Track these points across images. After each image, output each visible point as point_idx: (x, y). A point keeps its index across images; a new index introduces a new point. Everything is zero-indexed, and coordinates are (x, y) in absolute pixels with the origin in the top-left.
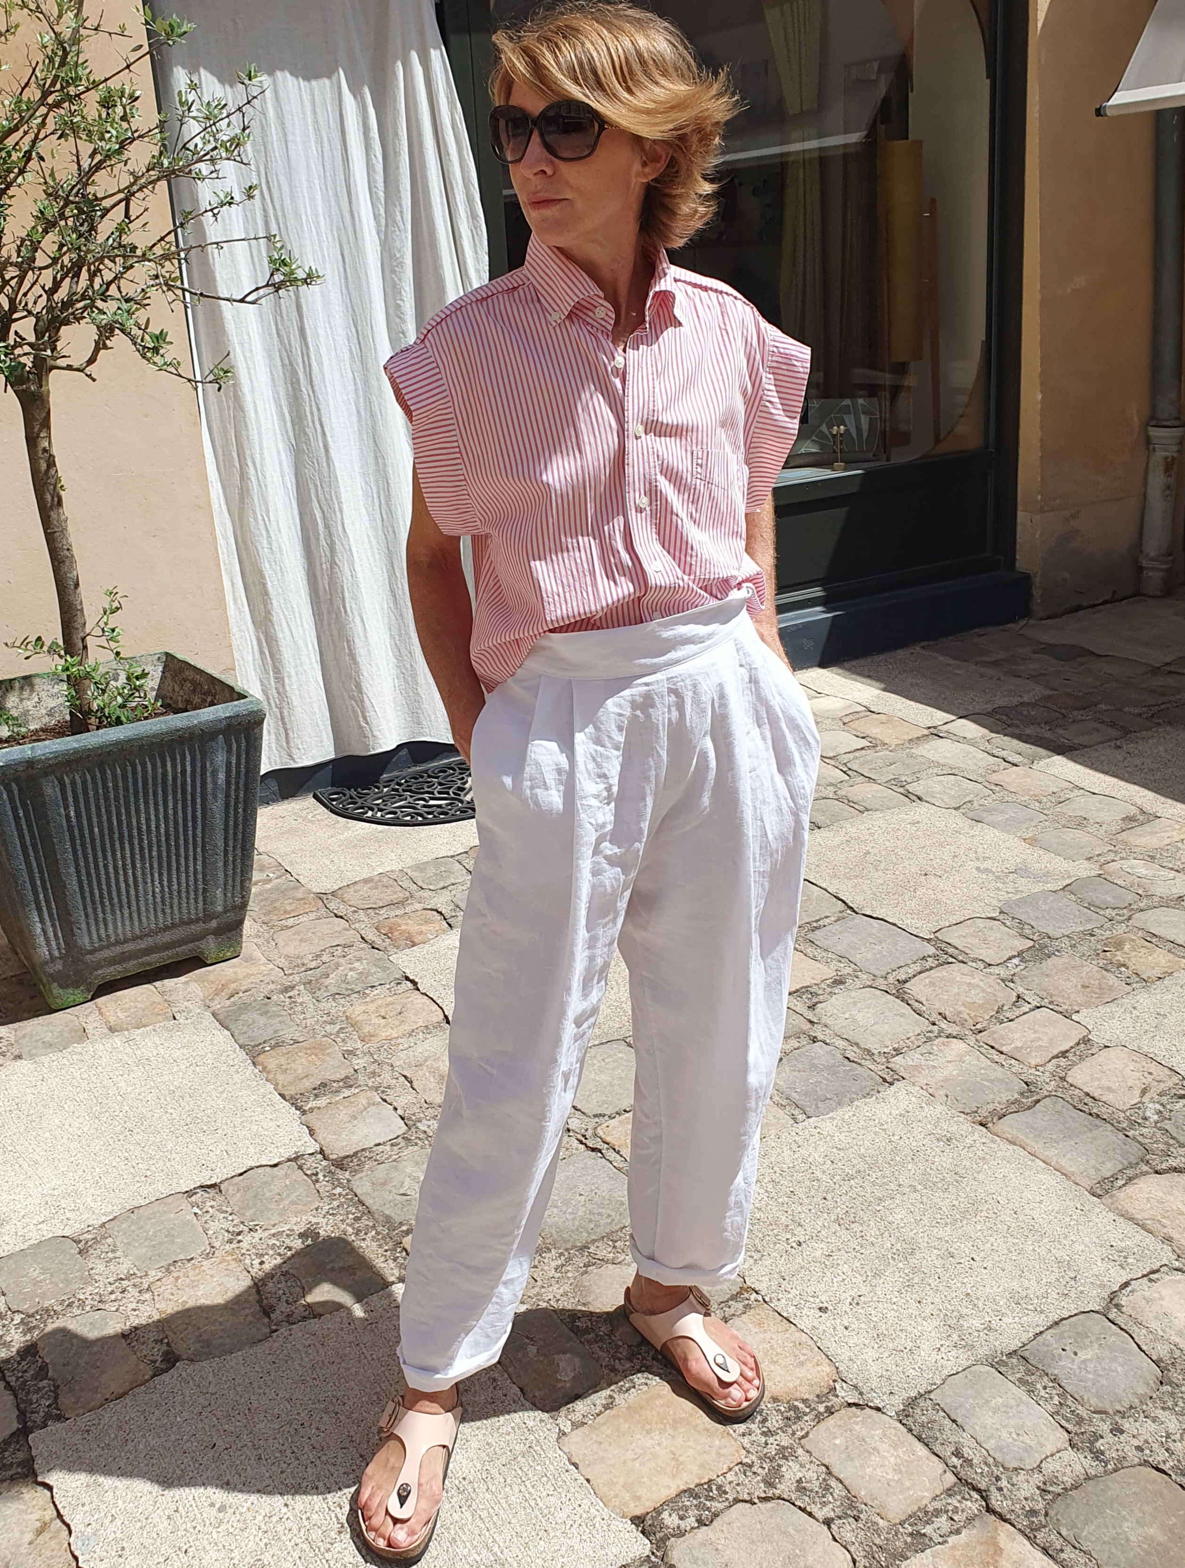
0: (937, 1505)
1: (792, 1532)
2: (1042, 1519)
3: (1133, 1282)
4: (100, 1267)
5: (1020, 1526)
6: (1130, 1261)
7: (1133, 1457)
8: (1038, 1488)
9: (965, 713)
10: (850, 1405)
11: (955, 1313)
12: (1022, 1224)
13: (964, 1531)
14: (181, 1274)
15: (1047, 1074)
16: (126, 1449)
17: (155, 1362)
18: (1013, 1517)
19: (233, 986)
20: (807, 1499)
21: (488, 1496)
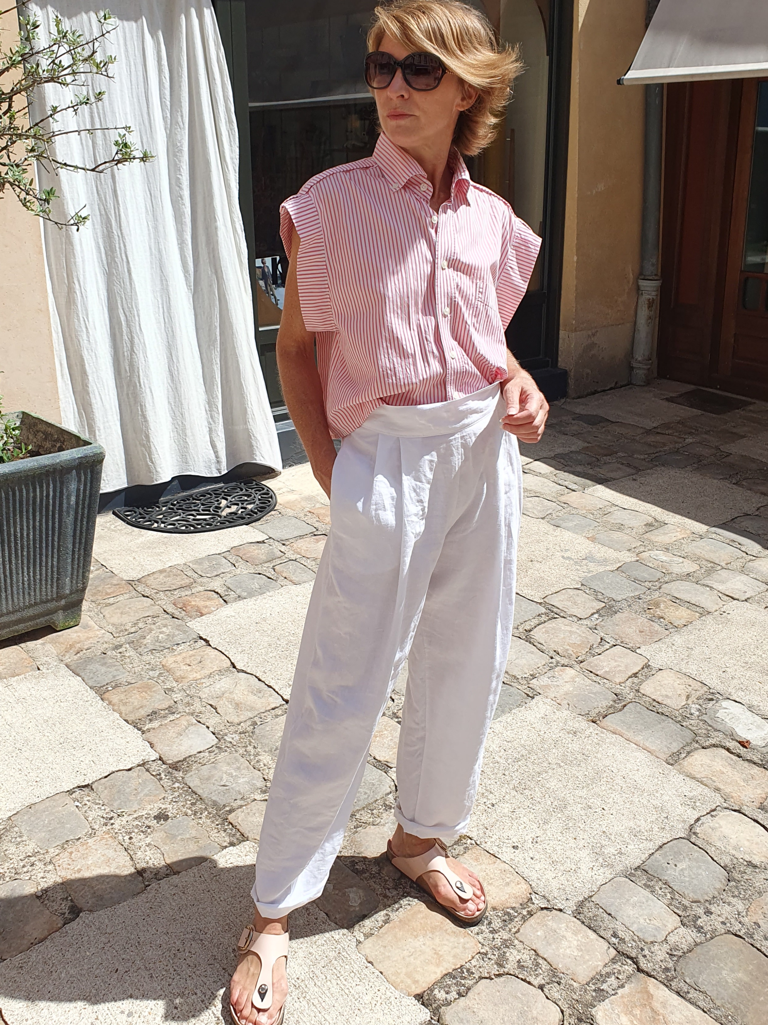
0: (608, 970)
1: (520, 996)
2: (673, 972)
3: (702, 818)
4: (13, 849)
5: (660, 979)
6: (698, 804)
7: (721, 929)
8: (668, 953)
9: (538, 458)
10: (542, 909)
11: (598, 845)
12: (629, 785)
13: (626, 985)
14: (73, 850)
15: (627, 688)
16: (52, 977)
17: (64, 914)
18: (655, 974)
19: (79, 645)
20: (525, 973)
21: (316, 989)
